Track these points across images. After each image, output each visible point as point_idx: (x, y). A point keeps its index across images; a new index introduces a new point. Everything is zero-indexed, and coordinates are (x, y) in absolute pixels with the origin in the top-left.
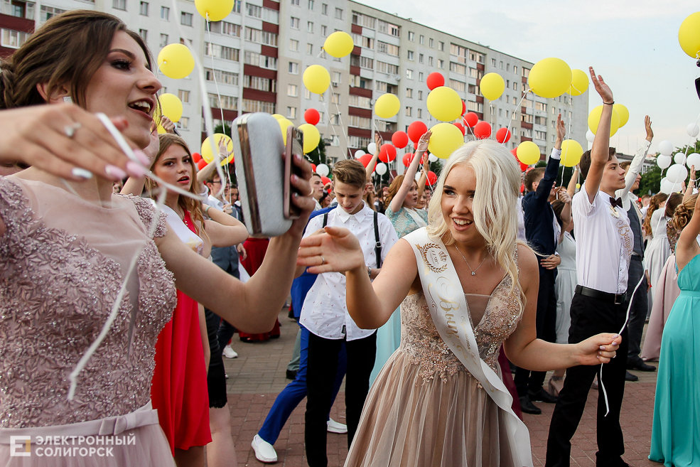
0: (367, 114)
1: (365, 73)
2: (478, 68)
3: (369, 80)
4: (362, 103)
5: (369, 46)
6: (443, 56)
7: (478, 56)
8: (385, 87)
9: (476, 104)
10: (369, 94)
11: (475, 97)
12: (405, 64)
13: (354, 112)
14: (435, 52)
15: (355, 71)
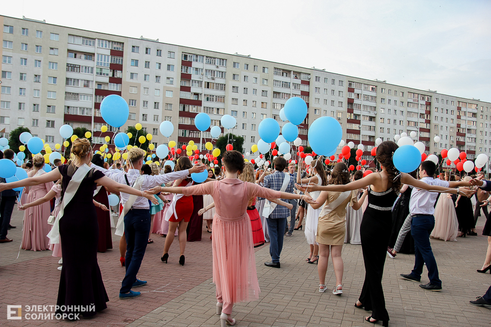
0: (357, 132)
1: (355, 112)
2: (426, 104)
3: (359, 115)
4: (355, 127)
5: (358, 98)
6: (403, 99)
7: (426, 97)
8: (368, 118)
9: (425, 124)
10: (359, 122)
11: (424, 120)
12: (379, 105)
13: (349, 131)
14: (399, 98)
15: (350, 111)
